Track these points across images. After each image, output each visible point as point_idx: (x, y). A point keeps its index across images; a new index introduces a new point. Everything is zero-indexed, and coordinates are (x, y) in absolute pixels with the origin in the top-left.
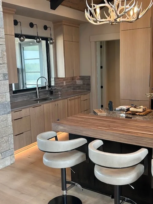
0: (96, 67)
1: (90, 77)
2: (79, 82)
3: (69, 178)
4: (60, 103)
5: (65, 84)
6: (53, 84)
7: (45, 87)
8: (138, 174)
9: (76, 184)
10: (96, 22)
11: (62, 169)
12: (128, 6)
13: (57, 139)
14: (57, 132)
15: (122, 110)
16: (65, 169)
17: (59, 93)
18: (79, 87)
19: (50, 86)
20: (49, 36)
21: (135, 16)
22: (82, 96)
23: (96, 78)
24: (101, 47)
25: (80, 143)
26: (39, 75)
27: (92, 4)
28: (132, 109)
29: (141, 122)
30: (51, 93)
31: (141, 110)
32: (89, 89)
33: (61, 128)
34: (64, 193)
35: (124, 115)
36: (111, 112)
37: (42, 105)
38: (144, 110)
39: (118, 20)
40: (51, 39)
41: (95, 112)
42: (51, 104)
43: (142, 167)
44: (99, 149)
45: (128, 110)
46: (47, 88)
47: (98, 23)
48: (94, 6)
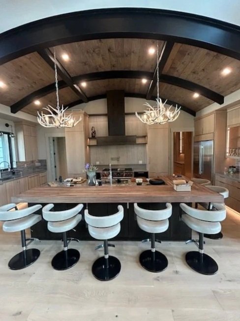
0: (51, 154)
1: (46, 160)
2: (37, 164)
3: (28, 236)
4: (22, 180)
5: (26, 166)
6: (15, 166)
7: (7, 169)
8: (78, 221)
9: (35, 239)
10: (46, 125)
11: (22, 231)
12: (67, 118)
13: (16, 209)
14: (17, 203)
15: (68, 181)
16: (24, 230)
17: (21, 173)
18: (38, 167)
19: (12, 168)
20: (10, 131)
21: (72, 125)
22: (40, 174)
23: (51, 161)
24: (54, 141)
25: (35, 208)
26: (2, 160)
27: (42, 114)
28: (74, 180)
29: (80, 187)
30: (14, 173)
31: (80, 180)
32: (46, 169)
33: (20, 199)
34: (24, 248)
35: (70, 184)
36: (61, 183)
37: (4, 184)
38: (82, 180)
39: (61, 126)
40: (13, 134)
41: (49, 185)
42: (12, 182)
43: (80, 216)
44: (51, 210)
45: (72, 181)
46: (9, 170)
47: (48, 127)
48: (44, 116)
